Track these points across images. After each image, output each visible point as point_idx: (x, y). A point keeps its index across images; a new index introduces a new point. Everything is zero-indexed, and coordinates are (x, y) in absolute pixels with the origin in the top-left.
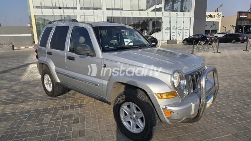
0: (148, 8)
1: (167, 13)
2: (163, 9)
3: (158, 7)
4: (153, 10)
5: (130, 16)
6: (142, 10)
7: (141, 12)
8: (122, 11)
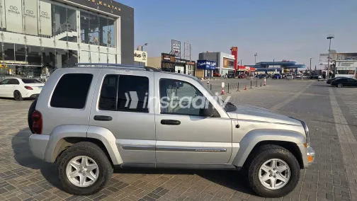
0: (54, 33)
1: (84, 46)
2: (79, 40)
3: (71, 34)
4: (64, 39)
5: (22, 42)
6: (44, 36)
7: (43, 38)
8: (4, 33)
